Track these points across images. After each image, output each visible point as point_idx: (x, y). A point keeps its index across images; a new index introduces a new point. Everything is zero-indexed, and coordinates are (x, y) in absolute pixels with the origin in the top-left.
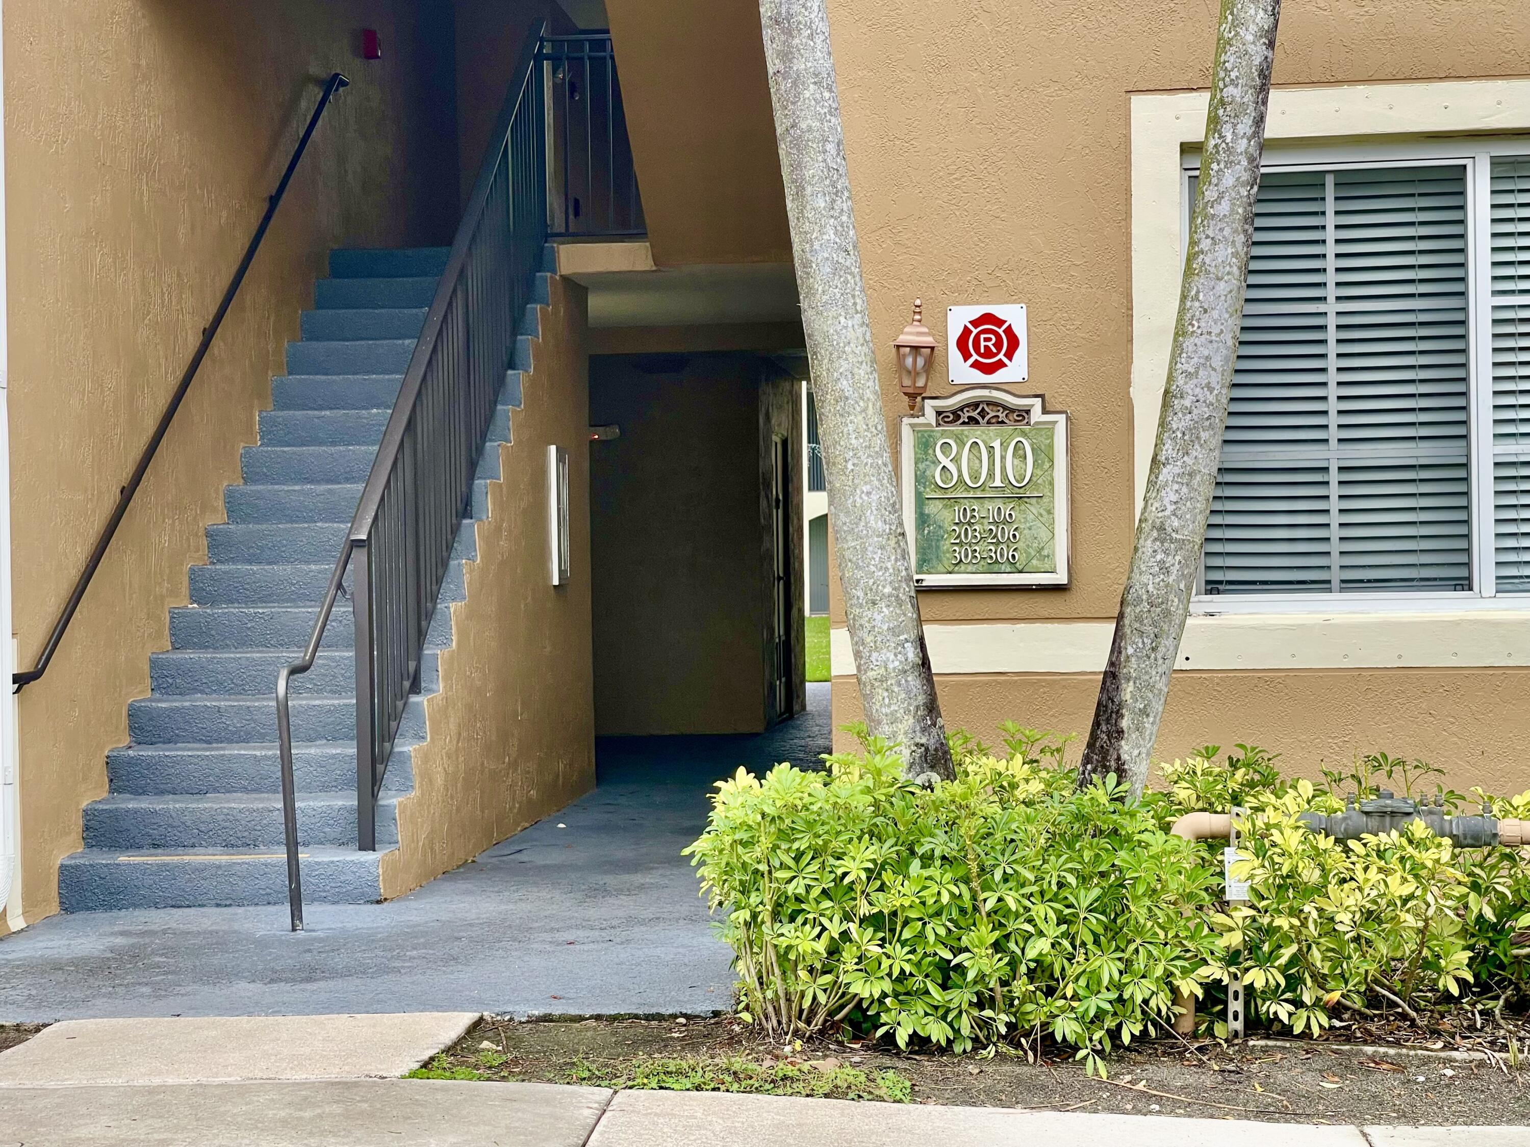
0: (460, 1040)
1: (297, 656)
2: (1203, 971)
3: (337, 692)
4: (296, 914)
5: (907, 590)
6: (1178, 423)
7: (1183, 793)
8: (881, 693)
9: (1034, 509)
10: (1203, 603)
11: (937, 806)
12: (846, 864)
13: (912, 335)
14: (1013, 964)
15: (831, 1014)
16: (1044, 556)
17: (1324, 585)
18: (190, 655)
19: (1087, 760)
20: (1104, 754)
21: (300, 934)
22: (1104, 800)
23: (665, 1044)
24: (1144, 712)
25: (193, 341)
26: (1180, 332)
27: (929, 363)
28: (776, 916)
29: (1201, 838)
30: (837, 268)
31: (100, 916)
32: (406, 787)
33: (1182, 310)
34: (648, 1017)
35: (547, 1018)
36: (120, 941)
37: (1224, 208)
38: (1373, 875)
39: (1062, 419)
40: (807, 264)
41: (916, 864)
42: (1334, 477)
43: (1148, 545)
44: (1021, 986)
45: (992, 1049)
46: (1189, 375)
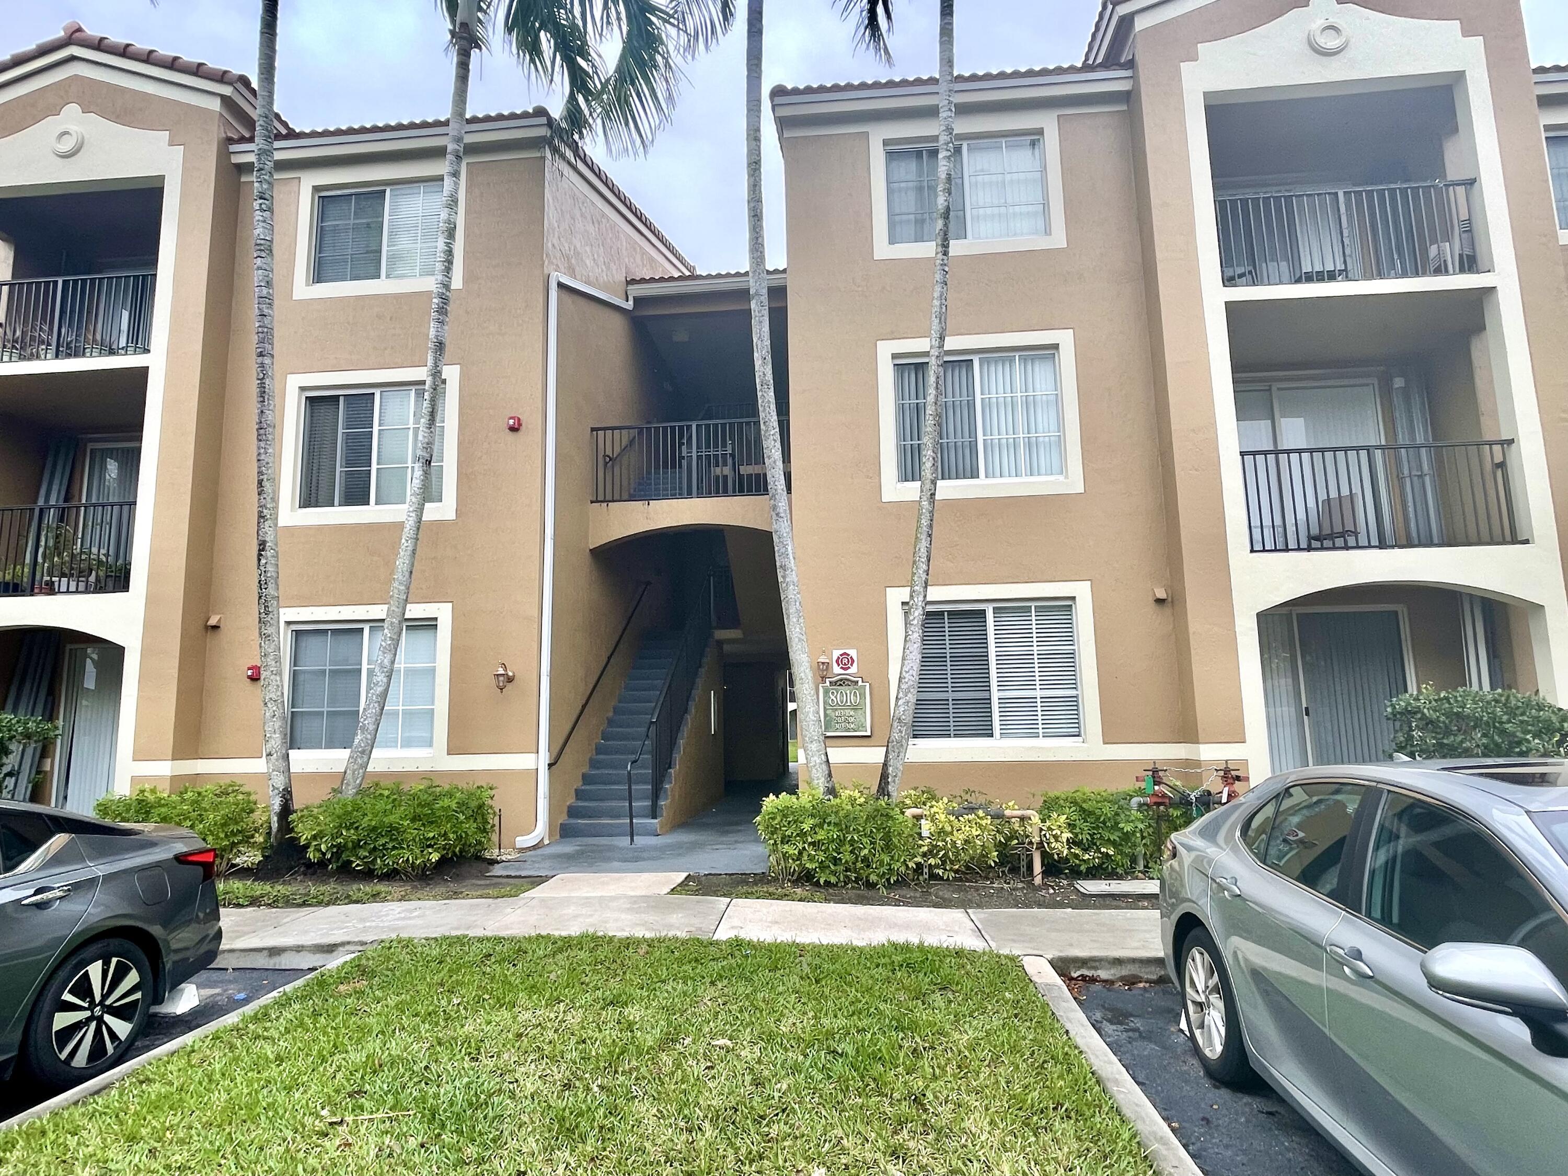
0: (683, 882)
1: (633, 757)
2: (915, 859)
3: (646, 768)
4: (632, 840)
5: (822, 738)
6: (903, 686)
7: (908, 801)
8: (814, 771)
9: (860, 712)
10: (912, 741)
11: (832, 806)
12: (804, 826)
13: (823, 659)
14: (857, 858)
15: (800, 874)
16: (864, 727)
17: (949, 736)
18: (602, 757)
19: (878, 791)
20: (883, 790)
21: (633, 846)
22: (884, 804)
23: (747, 883)
24: (895, 776)
25: (605, 660)
26: (904, 659)
27: (827, 667)
28: (782, 842)
29: (914, 817)
30: (800, 640)
31: (573, 840)
32: (666, 799)
33: (904, 652)
34: (742, 874)
35: (710, 874)
36: (578, 848)
37: (915, 622)
38: (967, 828)
39: (868, 685)
40: (791, 639)
41: (826, 826)
42: (951, 702)
43: (895, 724)
44: (859, 865)
45: (850, 886)
46: (906, 672)
